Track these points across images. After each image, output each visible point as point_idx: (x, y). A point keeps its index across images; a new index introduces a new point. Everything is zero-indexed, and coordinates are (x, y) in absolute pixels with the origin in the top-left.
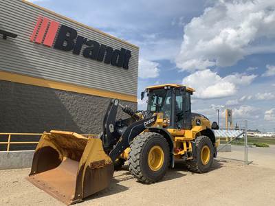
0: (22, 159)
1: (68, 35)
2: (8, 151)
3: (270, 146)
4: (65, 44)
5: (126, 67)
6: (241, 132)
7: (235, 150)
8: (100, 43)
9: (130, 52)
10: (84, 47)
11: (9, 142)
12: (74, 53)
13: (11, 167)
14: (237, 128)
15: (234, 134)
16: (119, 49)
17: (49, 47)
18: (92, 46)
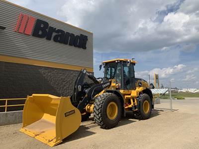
0: (16, 117)
1: (42, 26)
2: (6, 112)
3: (185, 98)
4: (40, 33)
6: (167, 89)
7: (162, 102)
8: (66, 31)
9: (87, 37)
10: (54, 34)
11: (6, 105)
12: (47, 39)
13: (8, 123)
14: (162, 87)
15: (162, 91)
16: (79, 35)
17: (29, 35)
18: (60, 33)
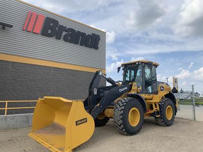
1: (51, 25)
2: (6, 115)
4: (49, 31)
8: (77, 30)
9: (99, 36)
10: (64, 33)
11: (6, 108)
12: (57, 38)
16: (91, 34)
18: (71, 32)
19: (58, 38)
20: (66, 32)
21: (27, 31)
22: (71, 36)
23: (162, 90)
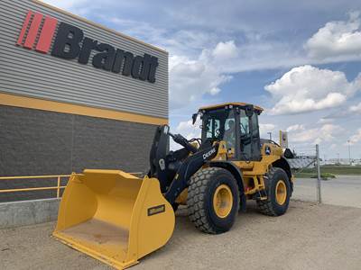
1: (70, 37)
4: (67, 49)
5: (152, 80)
8: (116, 48)
9: (157, 59)
10: (94, 53)
12: (80, 62)
16: (142, 55)
17: (45, 53)
18: (105, 52)
19: (83, 61)
20: (97, 49)
21: (24, 48)
22: (105, 58)
23: (268, 154)
